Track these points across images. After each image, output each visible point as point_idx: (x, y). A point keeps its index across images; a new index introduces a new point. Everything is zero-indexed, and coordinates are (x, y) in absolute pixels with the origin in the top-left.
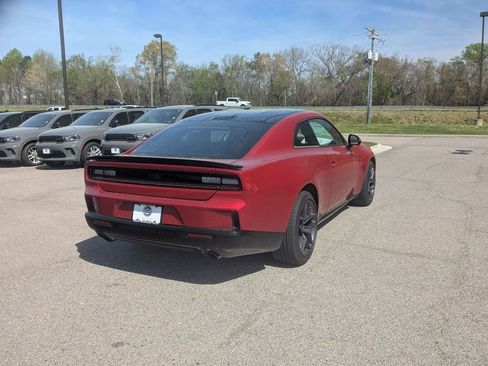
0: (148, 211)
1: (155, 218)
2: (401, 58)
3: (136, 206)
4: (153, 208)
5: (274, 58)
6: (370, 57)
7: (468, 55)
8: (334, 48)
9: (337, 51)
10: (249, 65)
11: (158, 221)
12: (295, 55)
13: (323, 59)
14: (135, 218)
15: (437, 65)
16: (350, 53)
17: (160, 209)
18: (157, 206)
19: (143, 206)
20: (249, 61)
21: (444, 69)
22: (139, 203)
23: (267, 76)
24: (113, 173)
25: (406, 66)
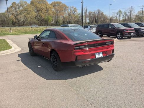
0: (99, 54)
1: (101, 55)
3: (96, 54)
4: (100, 53)
11: (102, 56)
14: (96, 57)
17: (102, 53)
19: (98, 53)
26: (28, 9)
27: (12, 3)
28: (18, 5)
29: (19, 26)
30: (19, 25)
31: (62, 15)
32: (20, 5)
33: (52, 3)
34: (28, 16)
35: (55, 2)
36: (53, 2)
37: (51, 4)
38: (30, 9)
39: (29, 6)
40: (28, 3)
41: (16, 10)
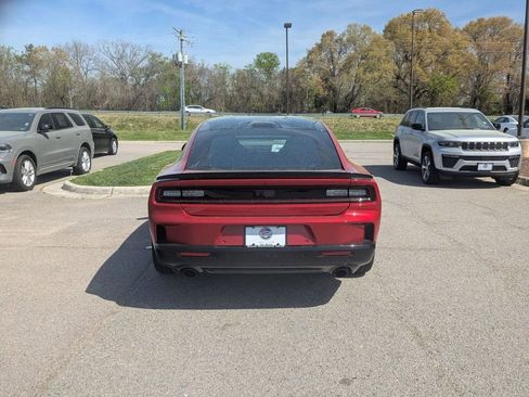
0: (266, 233)
2: (198, 62)
3: (248, 230)
4: (273, 229)
5: (53, 53)
6: (180, 60)
7: (259, 63)
8: (125, 46)
9: (128, 51)
10: (19, 59)
11: (283, 243)
12: (79, 51)
13: (112, 58)
14: (249, 244)
15: (232, 71)
16: (142, 54)
17: (284, 228)
18: (278, 226)
19: (258, 229)
20: (20, 54)
21: (240, 76)
22: (253, 226)
23: (45, 73)
24: (201, 193)
25: (202, 71)
26: (371, 53)
27: (324, 36)
28: (341, 40)
29: (335, 110)
30: (335, 107)
31: (506, 71)
32: (348, 41)
33: (470, 24)
34: (369, 75)
35: (480, 21)
36: (475, 20)
37: (466, 30)
38: (377, 52)
39: (376, 41)
40: (373, 31)
41: (332, 57)
